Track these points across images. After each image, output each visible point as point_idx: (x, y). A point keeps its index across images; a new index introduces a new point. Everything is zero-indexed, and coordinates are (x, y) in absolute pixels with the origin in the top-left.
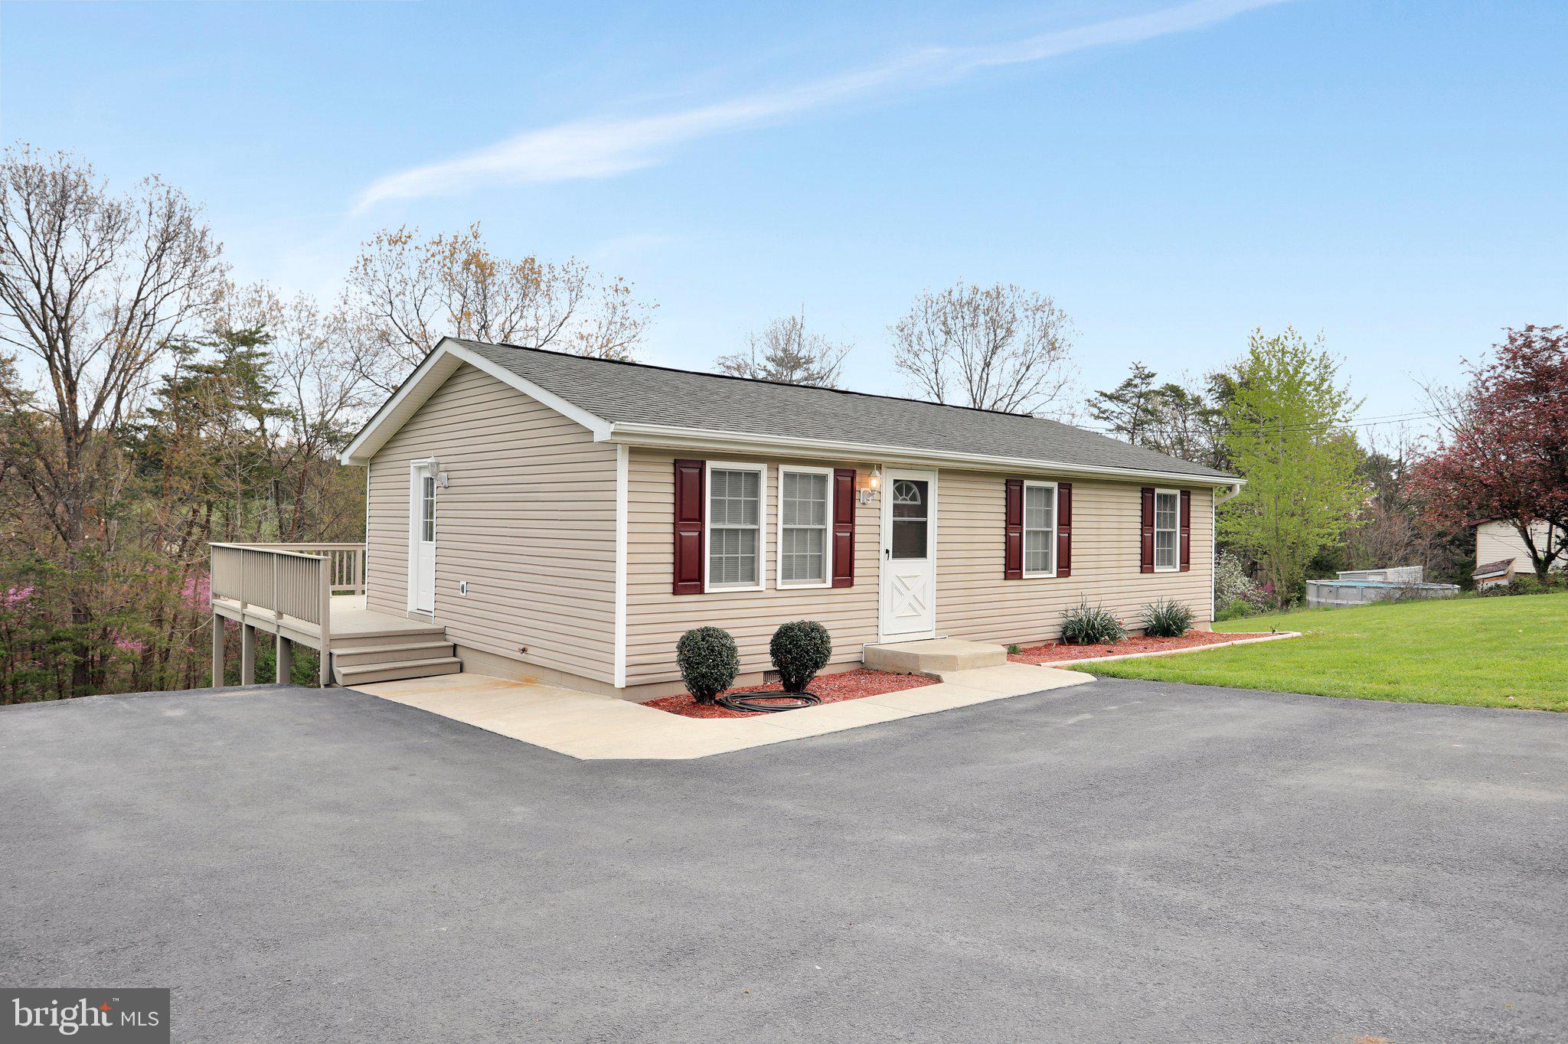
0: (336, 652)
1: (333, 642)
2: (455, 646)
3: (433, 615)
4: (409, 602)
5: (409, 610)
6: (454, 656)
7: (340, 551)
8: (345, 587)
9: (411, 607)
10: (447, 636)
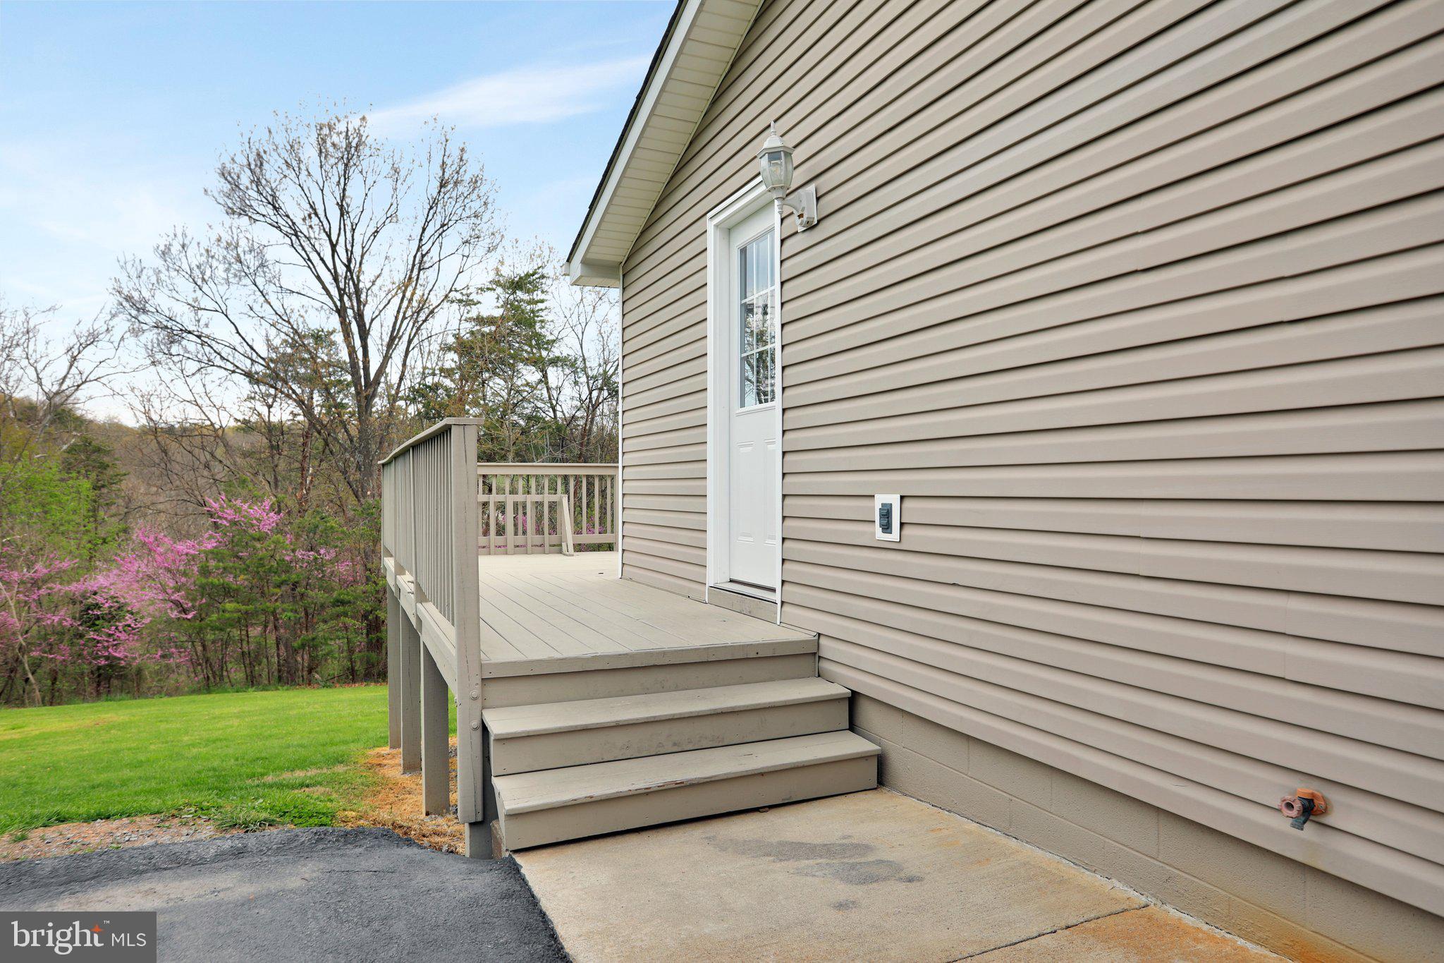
0: (499, 724)
1: (495, 690)
2: (854, 699)
3: (777, 597)
4: (710, 563)
5: (710, 582)
6: (852, 727)
7: (588, 477)
8: (596, 538)
9: (715, 575)
10: (824, 665)
